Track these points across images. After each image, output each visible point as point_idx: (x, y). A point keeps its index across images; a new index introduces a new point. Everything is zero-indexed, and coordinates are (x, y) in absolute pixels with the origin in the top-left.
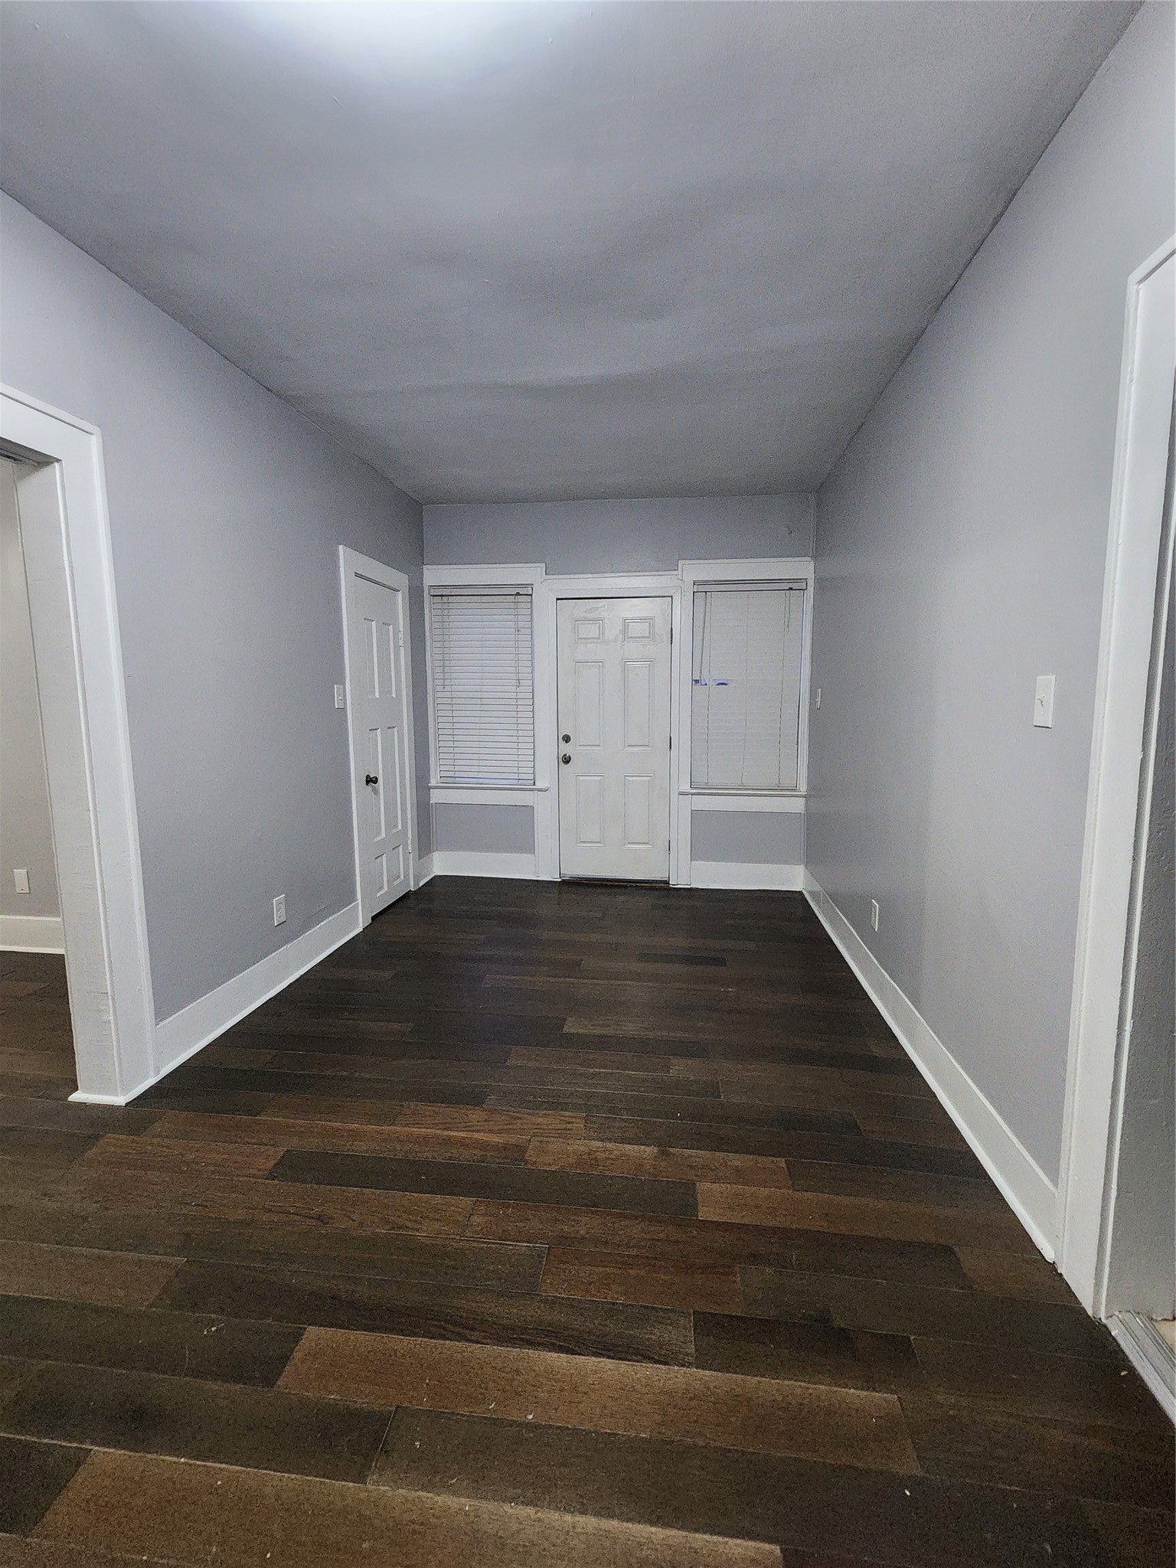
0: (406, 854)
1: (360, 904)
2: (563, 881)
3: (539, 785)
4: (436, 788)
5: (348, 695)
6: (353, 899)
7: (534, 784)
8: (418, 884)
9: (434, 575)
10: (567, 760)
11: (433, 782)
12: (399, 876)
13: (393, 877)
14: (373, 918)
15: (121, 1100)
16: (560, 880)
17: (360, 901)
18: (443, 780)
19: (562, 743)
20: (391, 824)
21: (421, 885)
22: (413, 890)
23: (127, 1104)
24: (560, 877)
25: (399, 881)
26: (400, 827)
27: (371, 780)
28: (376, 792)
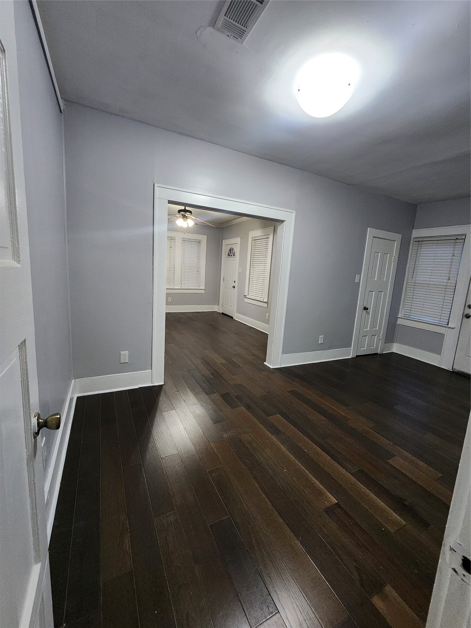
0: (379, 340)
1: (352, 349)
2: (453, 372)
3: (449, 326)
4: (400, 318)
5: (362, 278)
6: (350, 346)
7: (448, 325)
8: (383, 352)
9: (416, 233)
10: (468, 316)
11: (400, 316)
12: (373, 346)
13: (369, 345)
14: (357, 356)
15: (271, 367)
16: (452, 370)
17: (352, 348)
18: (404, 316)
19: (467, 308)
20: (373, 326)
21: (383, 353)
22: (379, 353)
23: (272, 368)
24: (452, 369)
25: (372, 348)
26: (377, 329)
27: (366, 309)
28: (368, 313)
